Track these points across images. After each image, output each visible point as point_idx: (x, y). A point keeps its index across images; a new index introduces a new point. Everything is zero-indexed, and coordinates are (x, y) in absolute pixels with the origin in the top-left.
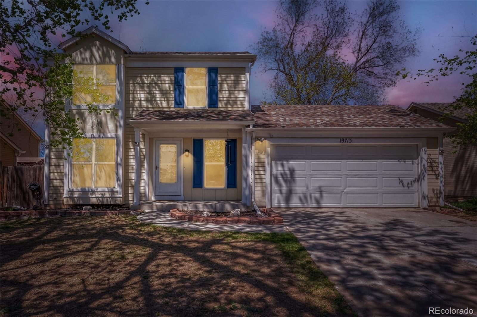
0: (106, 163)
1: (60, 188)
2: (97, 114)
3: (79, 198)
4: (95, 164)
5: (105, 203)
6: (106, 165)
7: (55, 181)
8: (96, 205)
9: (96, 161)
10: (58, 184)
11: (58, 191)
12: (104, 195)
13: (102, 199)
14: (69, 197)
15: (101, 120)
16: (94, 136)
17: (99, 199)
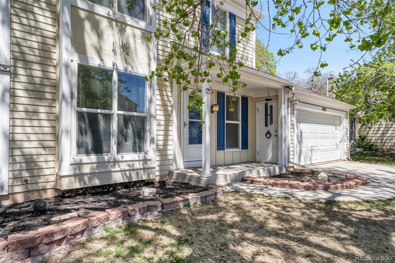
0: (135, 114)
1: (38, 158)
2: (122, 31)
3: (92, 175)
4: (118, 115)
5: (134, 179)
6: (135, 118)
7: (26, 144)
8: (121, 184)
9: (119, 110)
10: (34, 151)
11: (33, 164)
12: (133, 165)
13: (130, 174)
14: (75, 175)
15: (127, 42)
16: (117, 66)
17: (125, 174)
